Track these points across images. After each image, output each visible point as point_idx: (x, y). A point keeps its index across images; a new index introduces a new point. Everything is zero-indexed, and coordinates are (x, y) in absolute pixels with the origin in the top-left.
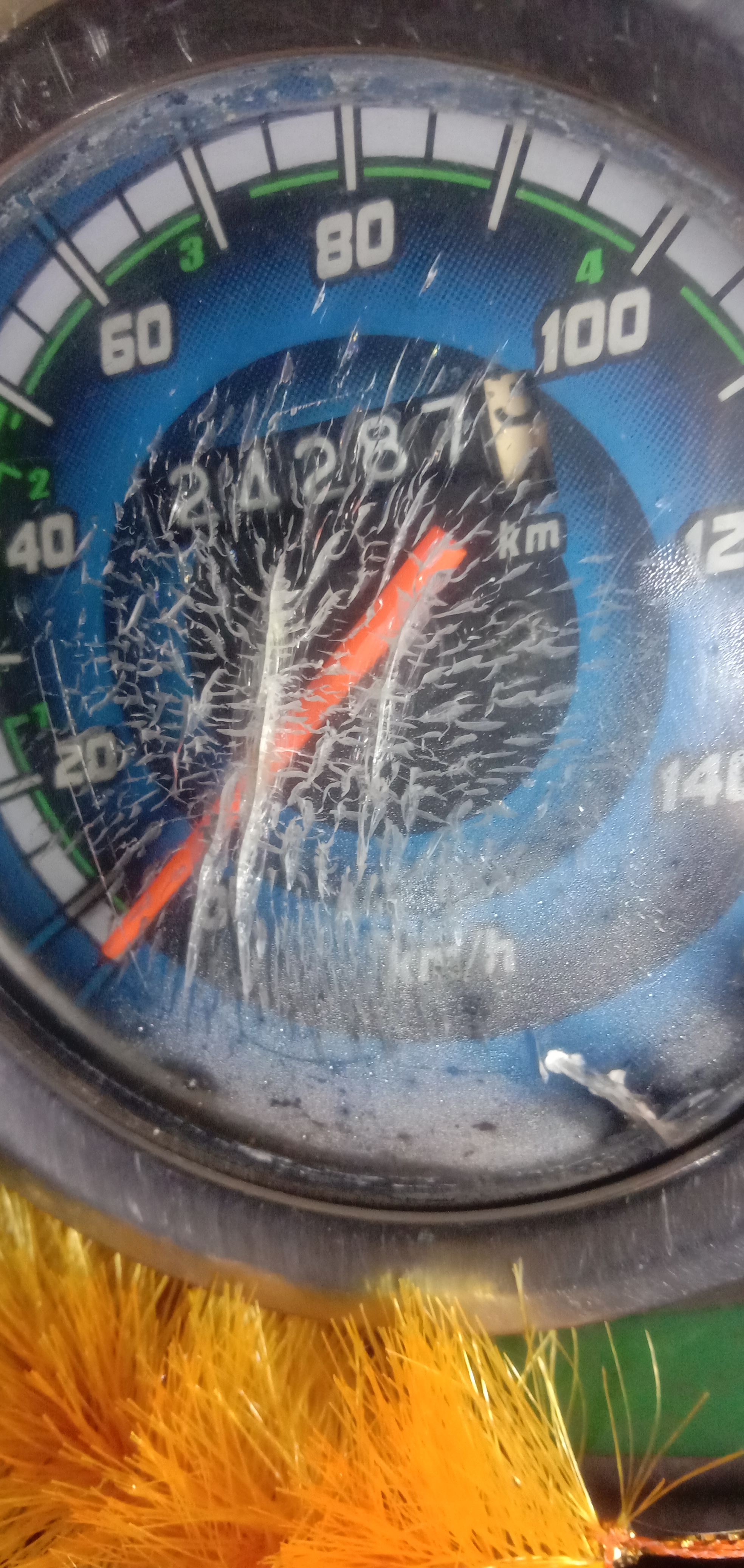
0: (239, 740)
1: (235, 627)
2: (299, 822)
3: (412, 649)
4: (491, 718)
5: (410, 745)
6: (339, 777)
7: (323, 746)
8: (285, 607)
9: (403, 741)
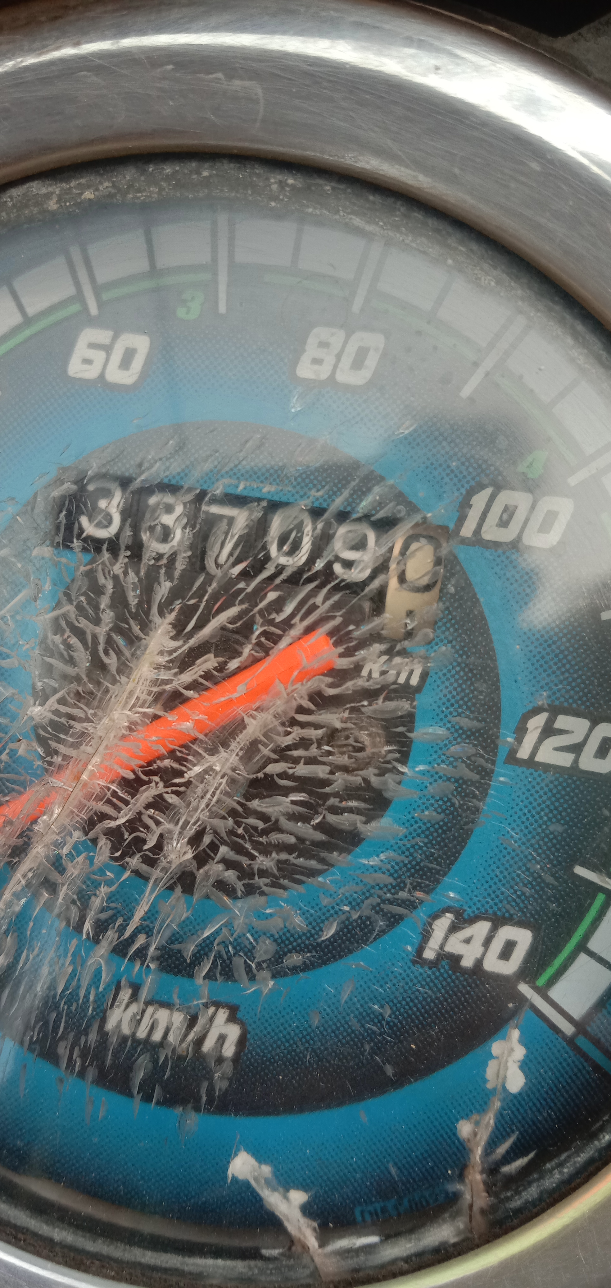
0: (66, 757)
1: (106, 653)
2: (91, 859)
3: (265, 735)
4: (317, 827)
5: (229, 824)
6: (148, 828)
7: (145, 794)
8: (161, 653)
9: (224, 818)
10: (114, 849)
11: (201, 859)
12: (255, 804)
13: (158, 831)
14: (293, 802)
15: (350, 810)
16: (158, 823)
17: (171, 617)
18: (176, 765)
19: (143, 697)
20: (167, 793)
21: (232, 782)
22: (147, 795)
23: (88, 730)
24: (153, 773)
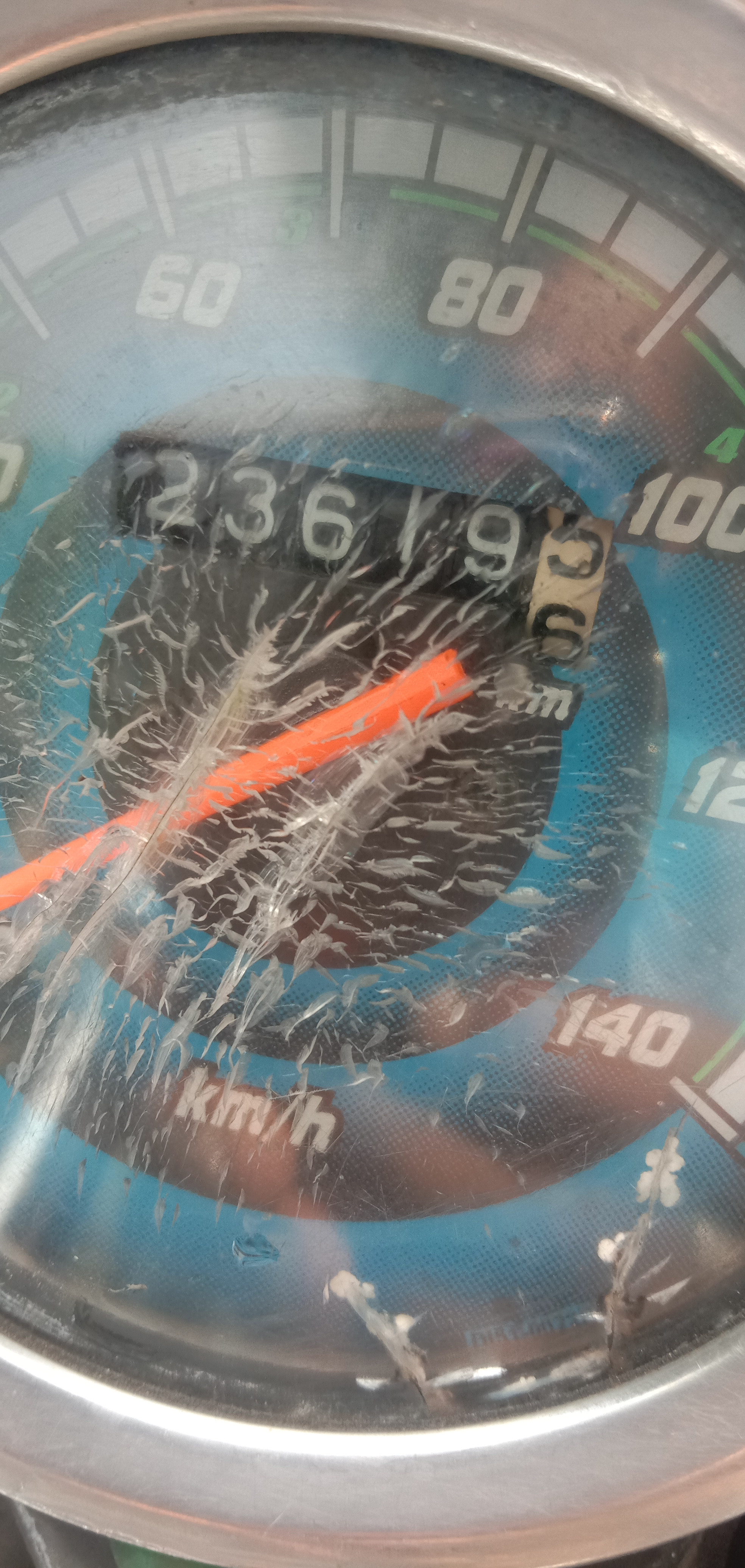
1: (191, 674)
2: (170, 923)
3: (385, 782)
5: (339, 887)
6: (239, 889)
7: (237, 848)
8: (259, 677)
9: (332, 880)
10: (197, 913)
11: (304, 928)
12: (370, 865)
13: (251, 893)
14: (417, 865)
15: (487, 876)
16: (251, 883)
17: (273, 634)
18: (274, 816)
19: (235, 730)
20: (263, 848)
21: (343, 837)
22: (239, 849)
23: (167, 769)
24: (247, 824)
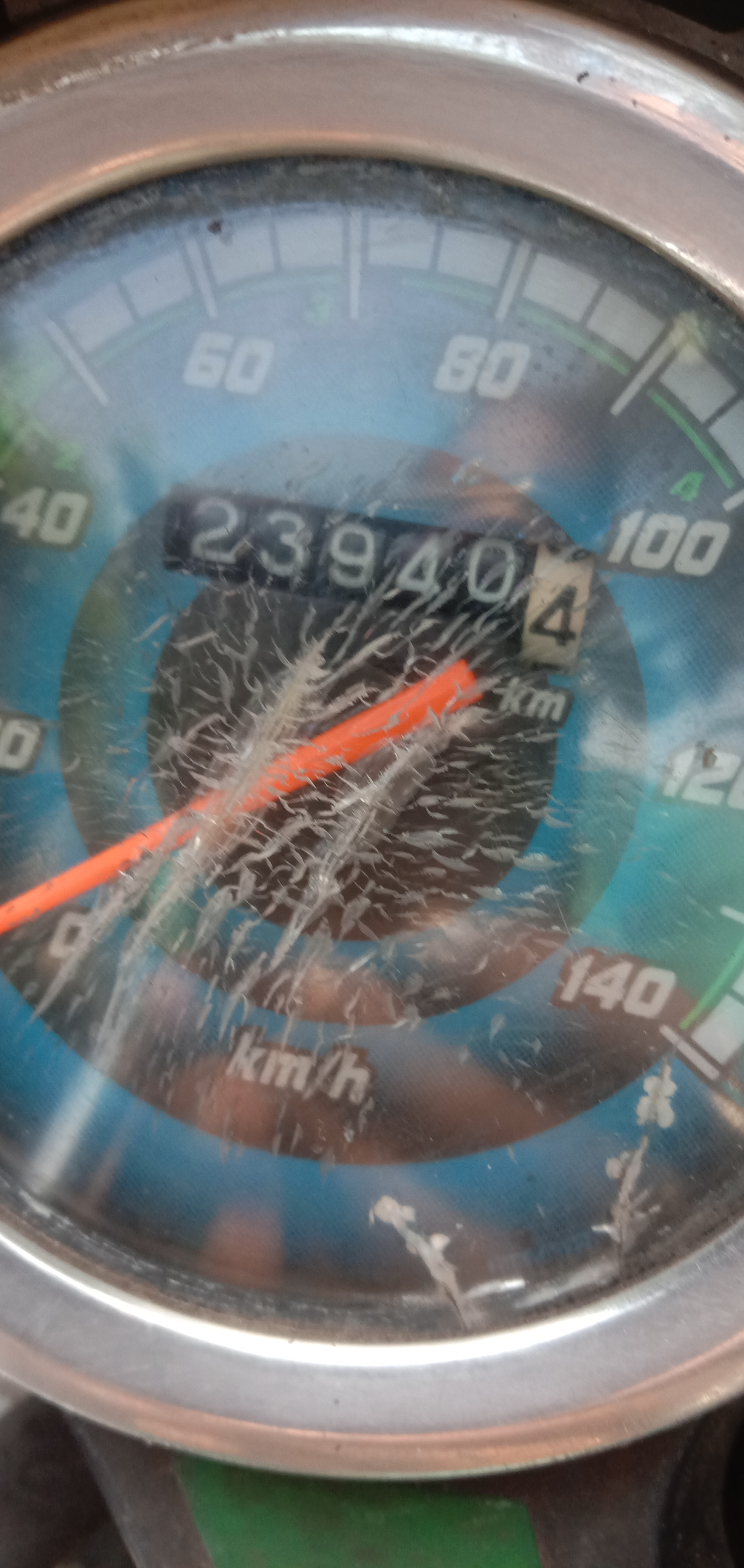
0: (207, 789)
1: (251, 681)
3: (416, 767)
7: (292, 827)
8: (309, 682)
9: (372, 851)
10: (258, 883)
11: (350, 893)
12: (405, 837)
13: (304, 866)
14: (445, 836)
15: (504, 844)
16: (305, 856)
17: (320, 645)
18: (324, 798)
19: (289, 726)
20: (314, 826)
21: (381, 815)
22: (294, 827)
23: (230, 761)
24: (300, 805)
